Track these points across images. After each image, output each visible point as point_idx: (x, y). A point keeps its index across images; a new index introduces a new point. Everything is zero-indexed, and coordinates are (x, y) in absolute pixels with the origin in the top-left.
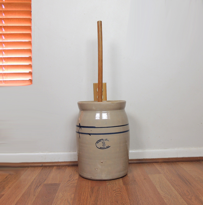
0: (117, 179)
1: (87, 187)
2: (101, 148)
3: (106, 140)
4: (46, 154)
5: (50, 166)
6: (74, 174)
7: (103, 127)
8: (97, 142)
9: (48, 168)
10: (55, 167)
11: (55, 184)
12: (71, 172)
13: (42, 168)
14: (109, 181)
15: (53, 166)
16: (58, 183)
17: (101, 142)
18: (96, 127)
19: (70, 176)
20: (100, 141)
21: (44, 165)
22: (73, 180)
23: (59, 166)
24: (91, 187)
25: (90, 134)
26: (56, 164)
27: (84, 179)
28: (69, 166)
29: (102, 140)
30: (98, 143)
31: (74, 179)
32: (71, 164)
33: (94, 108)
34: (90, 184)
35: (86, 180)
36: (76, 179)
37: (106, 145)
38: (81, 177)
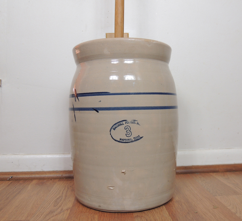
0: (156, 209)
2: (121, 141)
3: (134, 122)
4: (19, 156)
5: (25, 180)
6: (66, 196)
7: (128, 92)
8: (114, 127)
9: (21, 182)
10: (34, 182)
12: (61, 193)
13: (11, 182)
14: (139, 214)
15: (31, 179)
16: (23, 219)
17: (121, 128)
18: (111, 92)
19: (56, 201)
20: (119, 123)
21: (14, 176)
22: (59, 210)
23: (43, 179)
25: (97, 110)
26: (37, 176)
27: (85, 209)
28: (60, 179)
29: (124, 122)
30: (114, 129)
31: (62, 210)
32: (64, 175)
33: (106, 52)
35: (88, 210)
36: (67, 210)
37: (134, 135)
38: (79, 204)
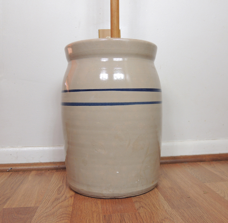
1: (95, 215)
4: (17, 149)
5: (24, 171)
9: (21, 173)
10: (33, 173)
11: (27, 208)
13: (10, 173)
15: (30, 170)
16: (33, 205)
19: (58, 190)
21: (14, 168)
22: (63, 198)
23: (41, 170)
24: (105, 216)
26: (35, 167)
31: (66, 197)
34: (100, 206)
36: (71, 197)
